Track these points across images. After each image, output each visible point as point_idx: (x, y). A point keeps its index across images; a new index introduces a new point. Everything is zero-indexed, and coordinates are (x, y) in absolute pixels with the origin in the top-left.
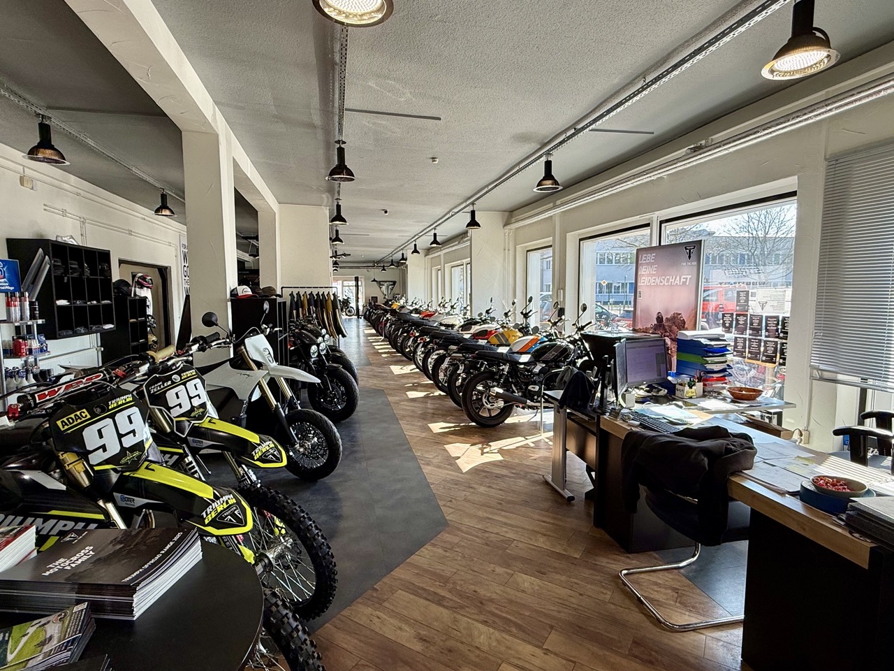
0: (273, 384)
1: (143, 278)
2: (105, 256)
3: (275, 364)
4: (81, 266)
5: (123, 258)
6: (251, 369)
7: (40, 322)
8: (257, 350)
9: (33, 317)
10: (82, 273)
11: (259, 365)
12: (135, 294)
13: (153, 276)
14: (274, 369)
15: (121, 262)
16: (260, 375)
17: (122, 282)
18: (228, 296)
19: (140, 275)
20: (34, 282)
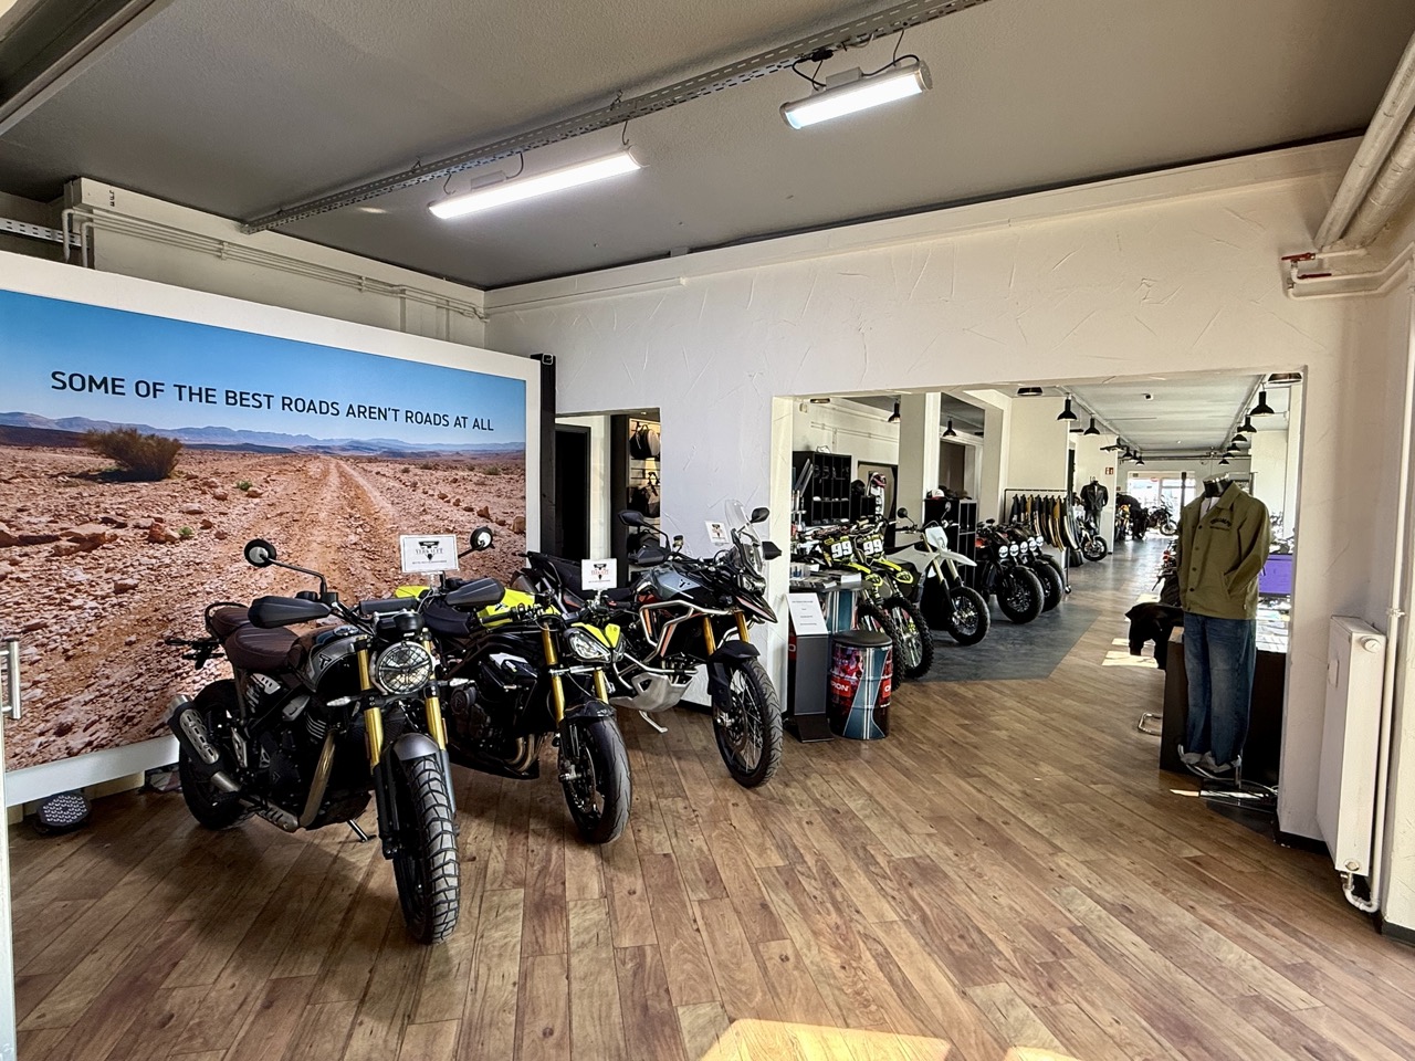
0: (945, 567)
1: (878, 477)
2: (847, 460)
3: (946, 550)
4: (831, 470)
5: (862, 460)
6: (928, 551)
7: (804, 512)
8: (934, 538)
9: (800, 509)
10: (831, 476)
11: (934, 549)
12: (870, 493)
13: (886, 475)
14: (945, 553)
15: (860, 463)
16: (932, 555)
17: (859, 482)
18: (924, 497)
19: (875, 474)
20: (802, 483)
